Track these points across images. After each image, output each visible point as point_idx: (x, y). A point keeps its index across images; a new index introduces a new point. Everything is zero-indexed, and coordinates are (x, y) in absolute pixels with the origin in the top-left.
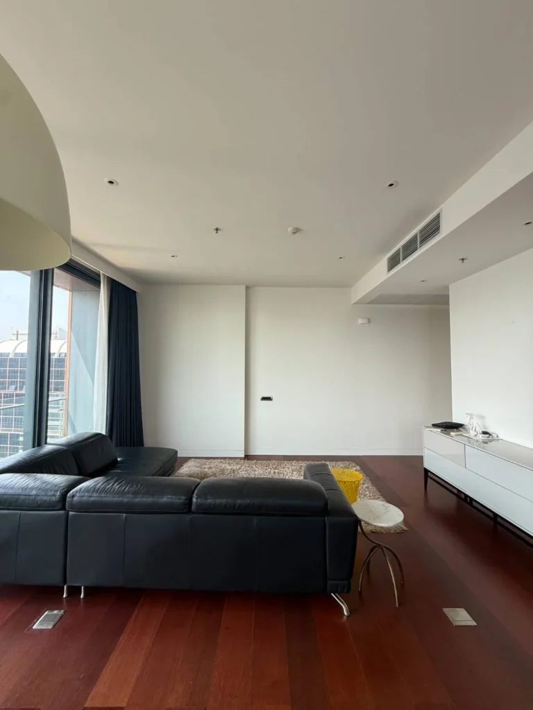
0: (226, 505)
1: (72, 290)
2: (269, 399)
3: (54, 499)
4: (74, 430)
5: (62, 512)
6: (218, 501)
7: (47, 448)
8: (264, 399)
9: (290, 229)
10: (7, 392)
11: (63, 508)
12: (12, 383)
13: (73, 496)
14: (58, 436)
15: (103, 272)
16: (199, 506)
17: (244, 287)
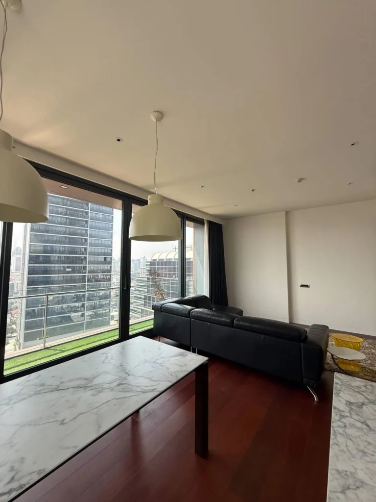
0: (248, 326)
1: (194, 227)
2: (307, 286)
3: (186, 313)
4: (196, 293)
5: (189, 319)
6: (245, 324)
7: (186, 298)
8: (302, 286)
9: (296, 180)
10: (172, 279)
11: (189, 317)
12: (174, 274)
13: (192, 312)
14: (191, 294)
15: (206, 218)
16: (236, 325)
17: (284, 212)
